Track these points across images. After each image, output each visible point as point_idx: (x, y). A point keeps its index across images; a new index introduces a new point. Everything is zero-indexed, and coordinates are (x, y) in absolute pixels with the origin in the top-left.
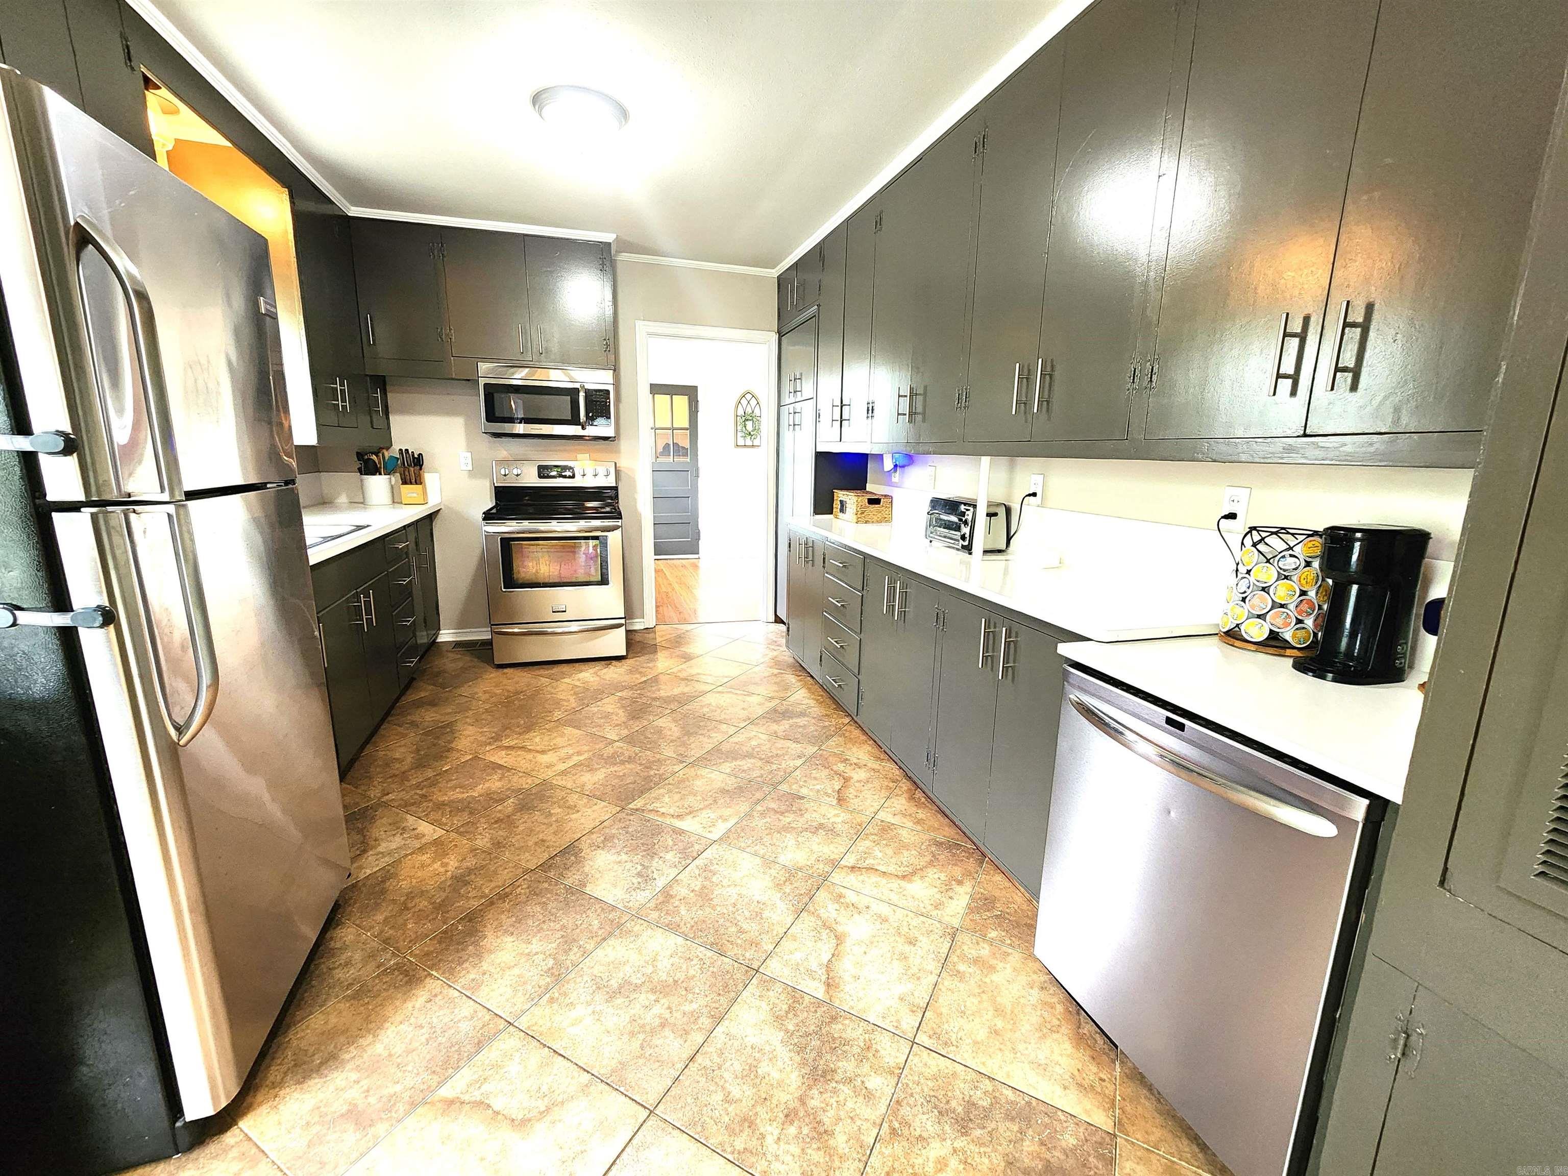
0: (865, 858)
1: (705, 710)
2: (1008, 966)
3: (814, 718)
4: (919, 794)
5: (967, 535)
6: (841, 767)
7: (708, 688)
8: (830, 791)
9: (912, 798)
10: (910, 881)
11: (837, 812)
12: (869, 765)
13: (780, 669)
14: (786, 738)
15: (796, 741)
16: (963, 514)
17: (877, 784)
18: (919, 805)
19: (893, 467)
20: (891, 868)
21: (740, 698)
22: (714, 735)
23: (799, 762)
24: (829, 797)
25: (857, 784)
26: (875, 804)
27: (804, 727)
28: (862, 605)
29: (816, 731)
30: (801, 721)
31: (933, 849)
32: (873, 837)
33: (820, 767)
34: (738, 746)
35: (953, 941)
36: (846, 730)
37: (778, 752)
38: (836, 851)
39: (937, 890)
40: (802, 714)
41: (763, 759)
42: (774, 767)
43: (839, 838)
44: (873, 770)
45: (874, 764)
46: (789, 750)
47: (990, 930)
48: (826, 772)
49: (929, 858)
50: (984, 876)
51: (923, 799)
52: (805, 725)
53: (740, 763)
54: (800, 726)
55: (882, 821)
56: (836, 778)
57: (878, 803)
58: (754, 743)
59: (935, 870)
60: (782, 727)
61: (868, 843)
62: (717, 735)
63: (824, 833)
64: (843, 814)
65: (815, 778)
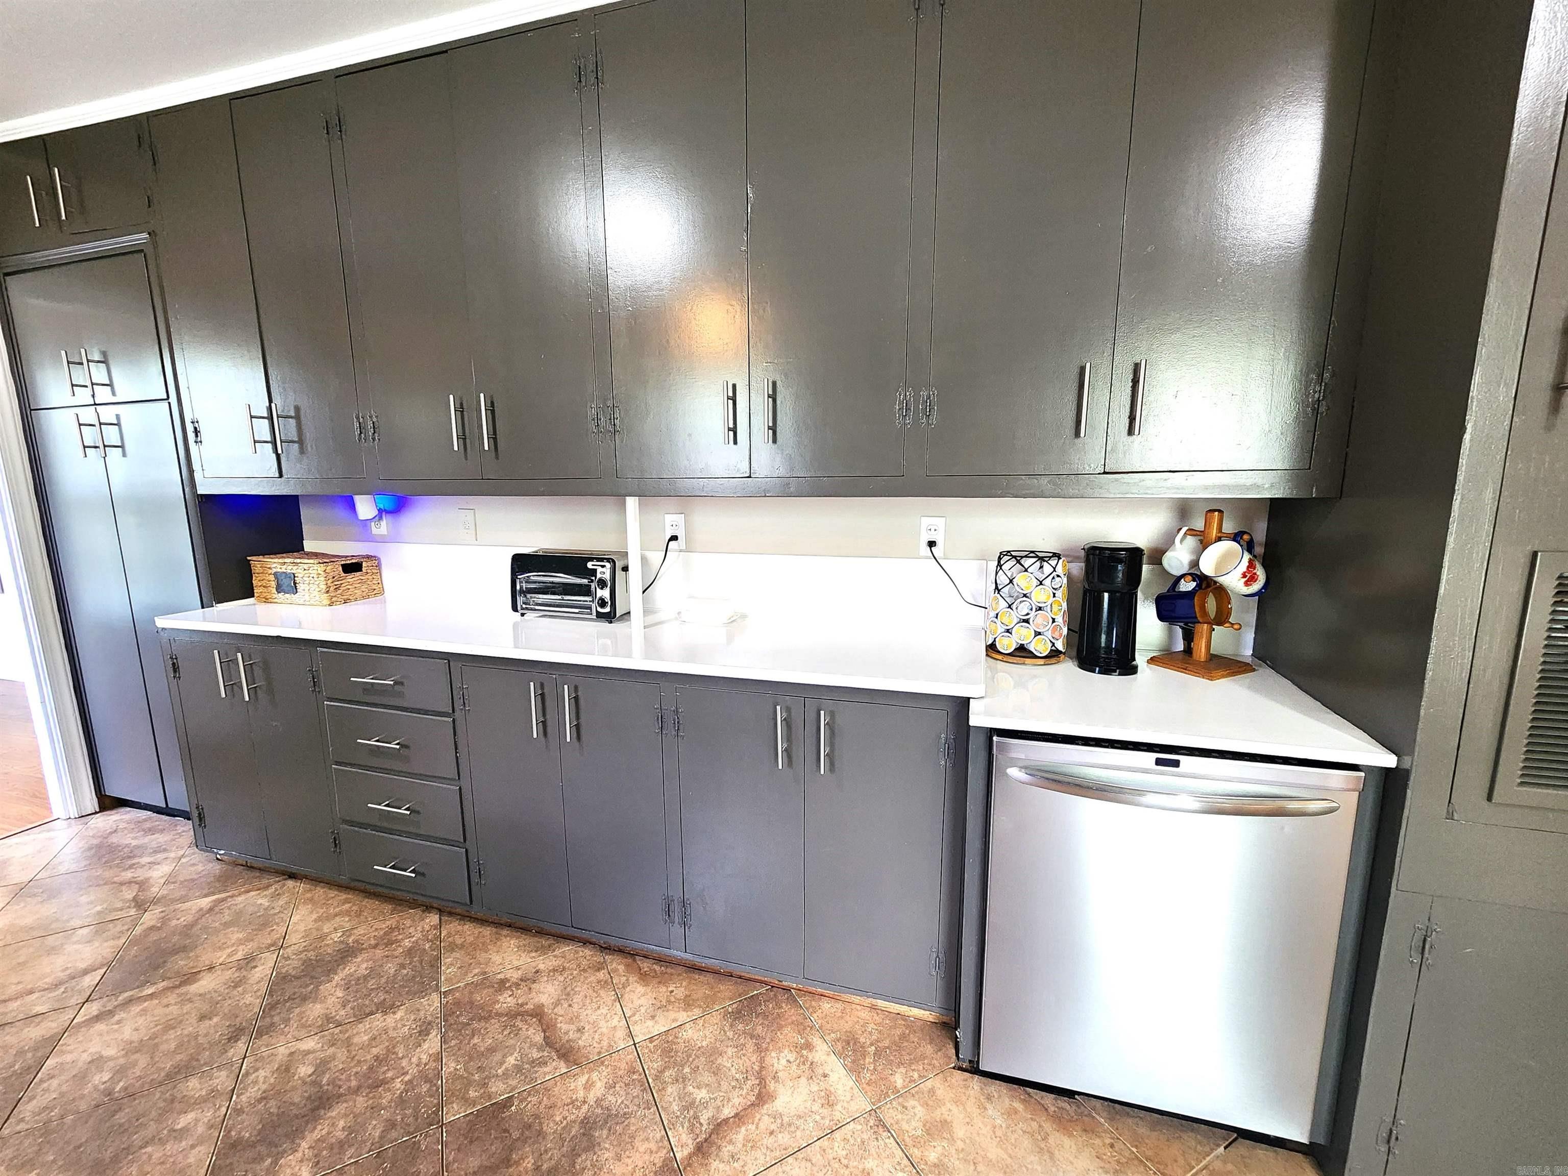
0: (696, 1117)
1: (101, 1078)
2: (948, 1105)
3: (375, 947)
4: (646, 965)
5: (608, 599)
6: (506, 1001)
7: (51, 1026)
8: (535, 1054)
9: (644, 977)
10: (772, 1097)
11: (583, 1079)
12: (541, 967)
13: (213, 894)
14: (362, 1015)
15: (386, 1008)
16: (594, 572)
17: (582, 989)
18: (662, 980)
19: (377, 512)
20: (736, 1101)
21: (172, 998)
22: (183, 1121)
23: (432, 1043)
24: (545, 1063)
25: (559, 1010)
26: (615, 1022)
27: (373, 972)
28: (455, 735)
29: (403, 966)
30: (359, 966)
31: (740, 1027)
32: (667, 1074)
33: (475, 1025)
34: (272, 1103)
35: (889, 1132)
36: (449, 935)
37: (375, 1051)
38: (653, 1146)
39: (803, 1080)
40: (346, 953)
41: (359, 1088)
42: (398, 1085)
43: (633, 1120)
44: (554, 970)
45: (545, 963)
46: (392, 1034)
47: (891, 1078)
48: (494, 1026)
49: (750, 1045)
50: (815, 1015)
51: (657, 967)
52: (372, 969)
53: (316, 1134)
54: (365, 977)
55: (651, 1039)
56: (519, 1023)
57: (616, 1018)
58: (305, 1070)
59: (774, 1054)
60: (331, 1000)
61: (672, 1090)
62: (191, 1116)
63: (605, 1132)
64: (595, 1076)
65: (492, 1050)
